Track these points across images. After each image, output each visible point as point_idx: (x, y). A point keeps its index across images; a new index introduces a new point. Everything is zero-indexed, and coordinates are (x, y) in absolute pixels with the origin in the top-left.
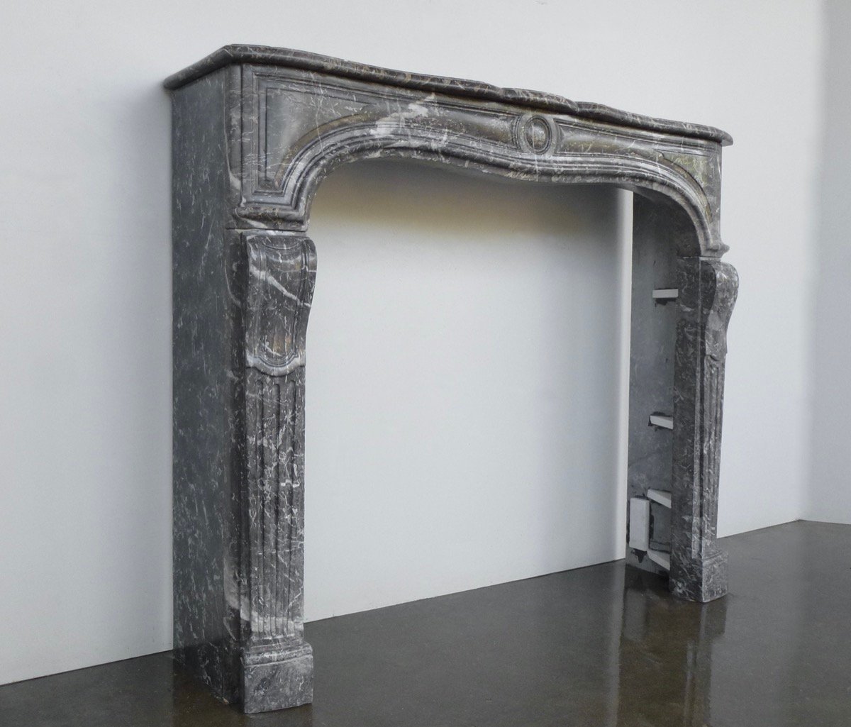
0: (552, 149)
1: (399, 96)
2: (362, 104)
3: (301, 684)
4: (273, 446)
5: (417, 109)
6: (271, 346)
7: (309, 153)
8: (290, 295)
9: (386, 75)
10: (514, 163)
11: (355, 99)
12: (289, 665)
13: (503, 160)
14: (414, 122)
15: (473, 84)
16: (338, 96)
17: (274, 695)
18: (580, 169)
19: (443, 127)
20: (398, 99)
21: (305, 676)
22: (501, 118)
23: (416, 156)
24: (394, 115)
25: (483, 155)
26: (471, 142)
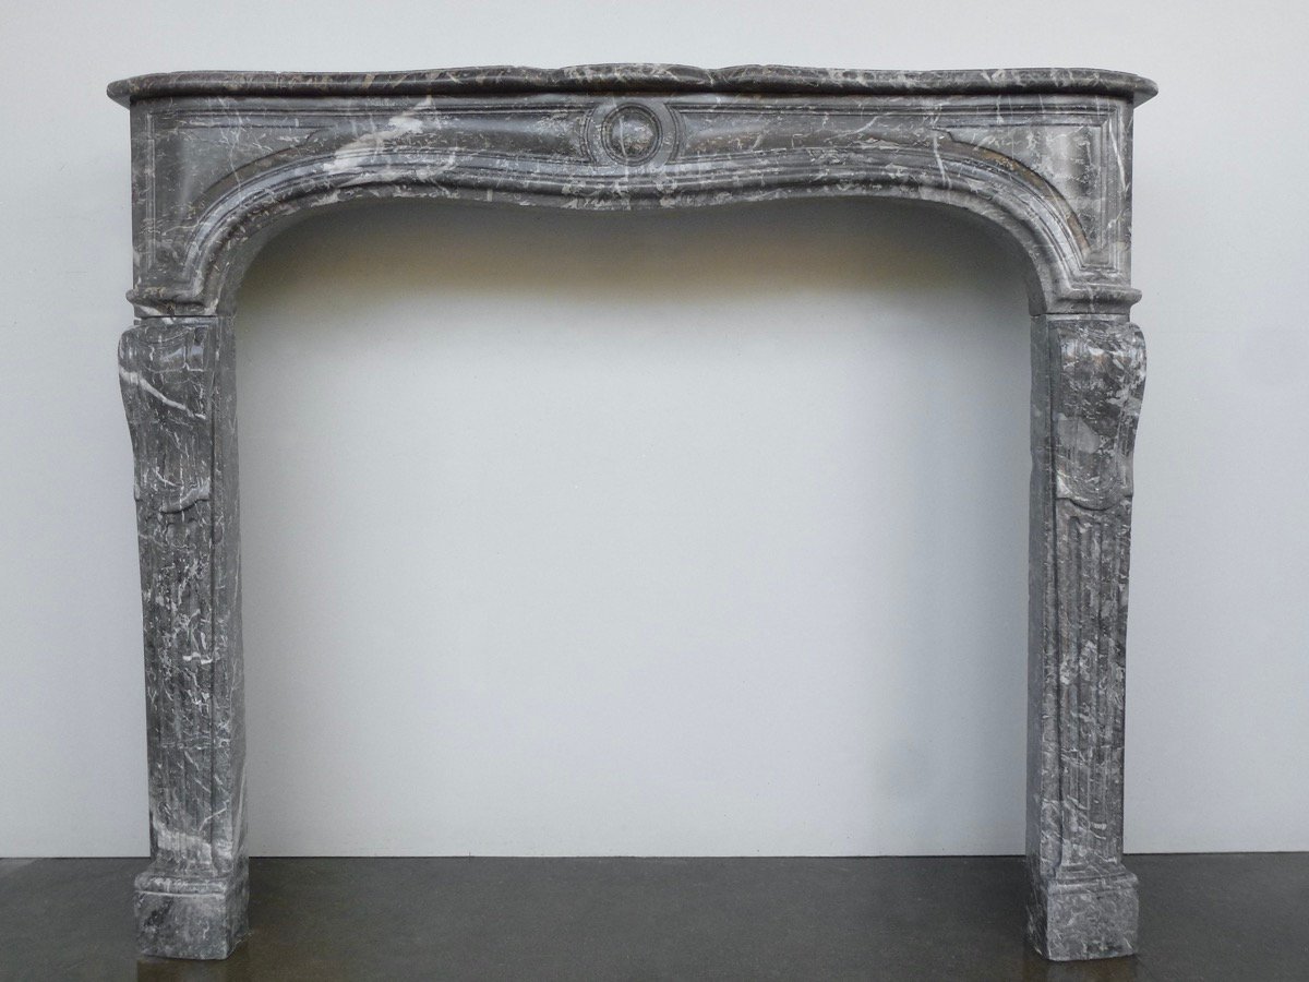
0: (664, 153)
1: (372, 109)
2: (308, 130)
3: (205, 931)
4: (173, 604)
5: (404, 125)
6: (162, 472)
7: (221, 207)
8: (172, 403)
9: (332, 83)
10: (570, 185)
11: (297, 125)
12: (186, 902)
13: (549, 183)
14: (401, 143)
15: (474, 72)
16: (268, 123)
17: (168, 937)
18: (716, 181)
19: (451, 144)
20: (370, 114)
21: (211, 921)
22: (555, 117)
23: (399, 193)
24: (365, 137)
25: (511, 179)
26: (498, 161)
